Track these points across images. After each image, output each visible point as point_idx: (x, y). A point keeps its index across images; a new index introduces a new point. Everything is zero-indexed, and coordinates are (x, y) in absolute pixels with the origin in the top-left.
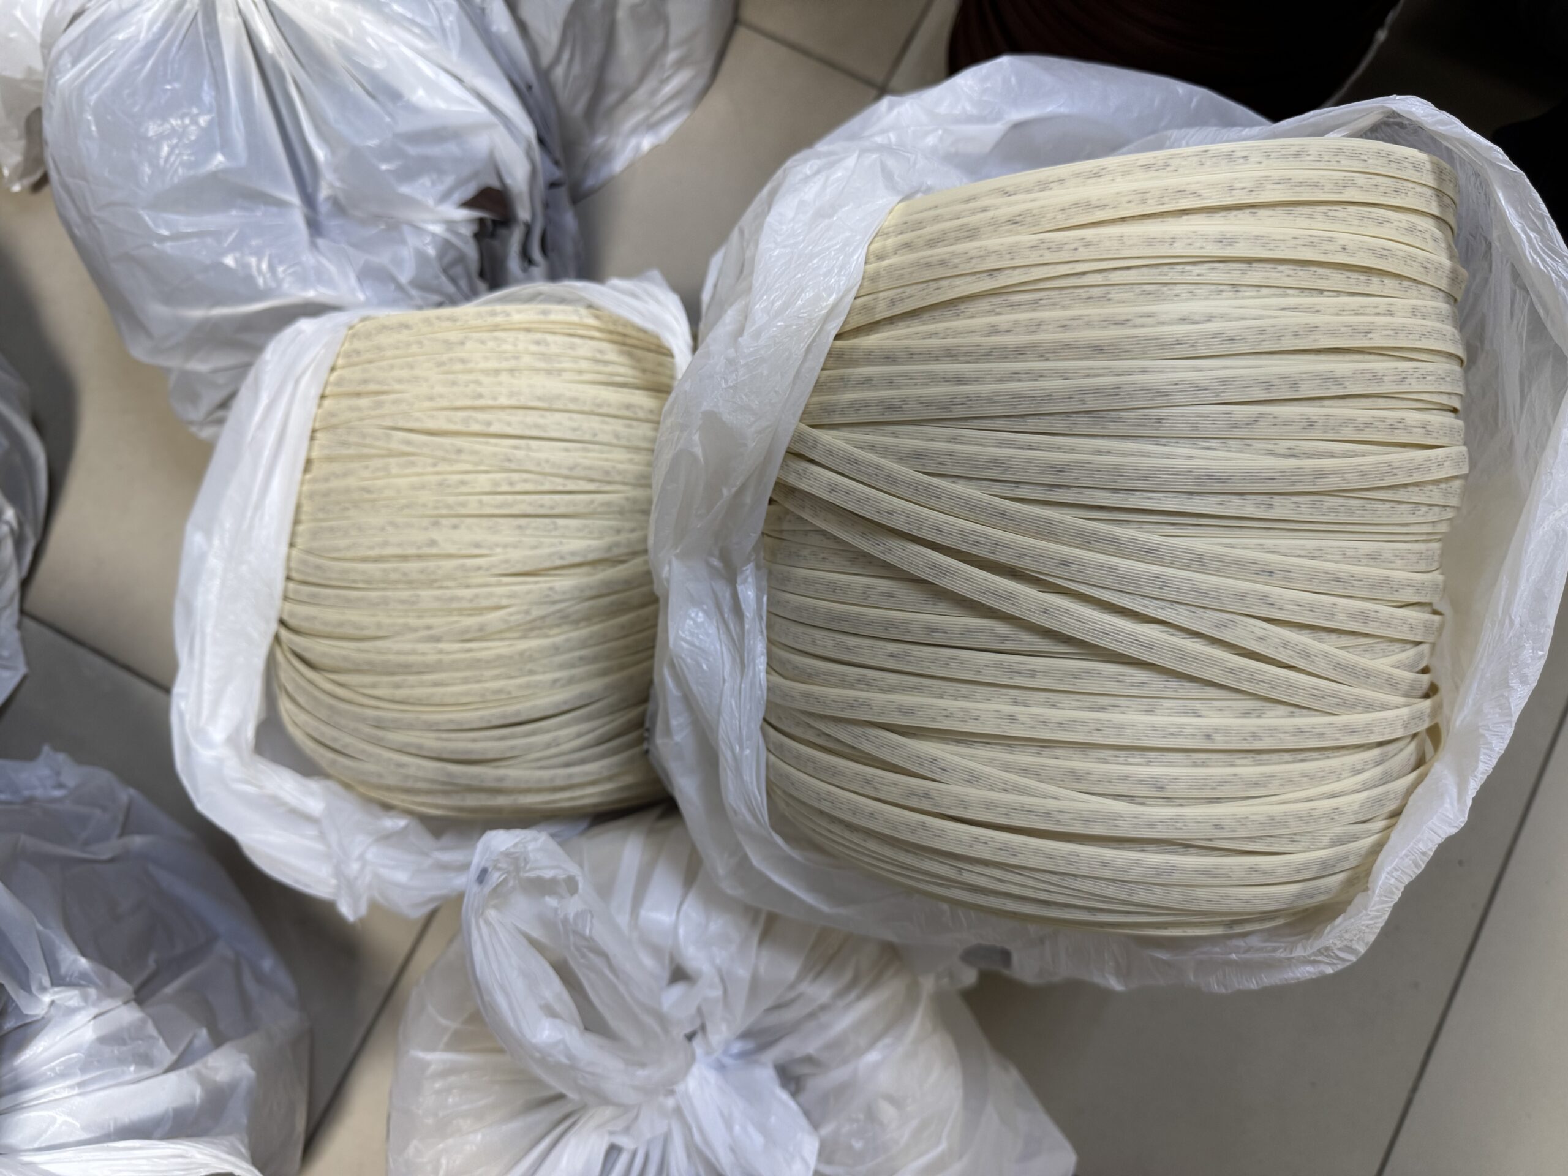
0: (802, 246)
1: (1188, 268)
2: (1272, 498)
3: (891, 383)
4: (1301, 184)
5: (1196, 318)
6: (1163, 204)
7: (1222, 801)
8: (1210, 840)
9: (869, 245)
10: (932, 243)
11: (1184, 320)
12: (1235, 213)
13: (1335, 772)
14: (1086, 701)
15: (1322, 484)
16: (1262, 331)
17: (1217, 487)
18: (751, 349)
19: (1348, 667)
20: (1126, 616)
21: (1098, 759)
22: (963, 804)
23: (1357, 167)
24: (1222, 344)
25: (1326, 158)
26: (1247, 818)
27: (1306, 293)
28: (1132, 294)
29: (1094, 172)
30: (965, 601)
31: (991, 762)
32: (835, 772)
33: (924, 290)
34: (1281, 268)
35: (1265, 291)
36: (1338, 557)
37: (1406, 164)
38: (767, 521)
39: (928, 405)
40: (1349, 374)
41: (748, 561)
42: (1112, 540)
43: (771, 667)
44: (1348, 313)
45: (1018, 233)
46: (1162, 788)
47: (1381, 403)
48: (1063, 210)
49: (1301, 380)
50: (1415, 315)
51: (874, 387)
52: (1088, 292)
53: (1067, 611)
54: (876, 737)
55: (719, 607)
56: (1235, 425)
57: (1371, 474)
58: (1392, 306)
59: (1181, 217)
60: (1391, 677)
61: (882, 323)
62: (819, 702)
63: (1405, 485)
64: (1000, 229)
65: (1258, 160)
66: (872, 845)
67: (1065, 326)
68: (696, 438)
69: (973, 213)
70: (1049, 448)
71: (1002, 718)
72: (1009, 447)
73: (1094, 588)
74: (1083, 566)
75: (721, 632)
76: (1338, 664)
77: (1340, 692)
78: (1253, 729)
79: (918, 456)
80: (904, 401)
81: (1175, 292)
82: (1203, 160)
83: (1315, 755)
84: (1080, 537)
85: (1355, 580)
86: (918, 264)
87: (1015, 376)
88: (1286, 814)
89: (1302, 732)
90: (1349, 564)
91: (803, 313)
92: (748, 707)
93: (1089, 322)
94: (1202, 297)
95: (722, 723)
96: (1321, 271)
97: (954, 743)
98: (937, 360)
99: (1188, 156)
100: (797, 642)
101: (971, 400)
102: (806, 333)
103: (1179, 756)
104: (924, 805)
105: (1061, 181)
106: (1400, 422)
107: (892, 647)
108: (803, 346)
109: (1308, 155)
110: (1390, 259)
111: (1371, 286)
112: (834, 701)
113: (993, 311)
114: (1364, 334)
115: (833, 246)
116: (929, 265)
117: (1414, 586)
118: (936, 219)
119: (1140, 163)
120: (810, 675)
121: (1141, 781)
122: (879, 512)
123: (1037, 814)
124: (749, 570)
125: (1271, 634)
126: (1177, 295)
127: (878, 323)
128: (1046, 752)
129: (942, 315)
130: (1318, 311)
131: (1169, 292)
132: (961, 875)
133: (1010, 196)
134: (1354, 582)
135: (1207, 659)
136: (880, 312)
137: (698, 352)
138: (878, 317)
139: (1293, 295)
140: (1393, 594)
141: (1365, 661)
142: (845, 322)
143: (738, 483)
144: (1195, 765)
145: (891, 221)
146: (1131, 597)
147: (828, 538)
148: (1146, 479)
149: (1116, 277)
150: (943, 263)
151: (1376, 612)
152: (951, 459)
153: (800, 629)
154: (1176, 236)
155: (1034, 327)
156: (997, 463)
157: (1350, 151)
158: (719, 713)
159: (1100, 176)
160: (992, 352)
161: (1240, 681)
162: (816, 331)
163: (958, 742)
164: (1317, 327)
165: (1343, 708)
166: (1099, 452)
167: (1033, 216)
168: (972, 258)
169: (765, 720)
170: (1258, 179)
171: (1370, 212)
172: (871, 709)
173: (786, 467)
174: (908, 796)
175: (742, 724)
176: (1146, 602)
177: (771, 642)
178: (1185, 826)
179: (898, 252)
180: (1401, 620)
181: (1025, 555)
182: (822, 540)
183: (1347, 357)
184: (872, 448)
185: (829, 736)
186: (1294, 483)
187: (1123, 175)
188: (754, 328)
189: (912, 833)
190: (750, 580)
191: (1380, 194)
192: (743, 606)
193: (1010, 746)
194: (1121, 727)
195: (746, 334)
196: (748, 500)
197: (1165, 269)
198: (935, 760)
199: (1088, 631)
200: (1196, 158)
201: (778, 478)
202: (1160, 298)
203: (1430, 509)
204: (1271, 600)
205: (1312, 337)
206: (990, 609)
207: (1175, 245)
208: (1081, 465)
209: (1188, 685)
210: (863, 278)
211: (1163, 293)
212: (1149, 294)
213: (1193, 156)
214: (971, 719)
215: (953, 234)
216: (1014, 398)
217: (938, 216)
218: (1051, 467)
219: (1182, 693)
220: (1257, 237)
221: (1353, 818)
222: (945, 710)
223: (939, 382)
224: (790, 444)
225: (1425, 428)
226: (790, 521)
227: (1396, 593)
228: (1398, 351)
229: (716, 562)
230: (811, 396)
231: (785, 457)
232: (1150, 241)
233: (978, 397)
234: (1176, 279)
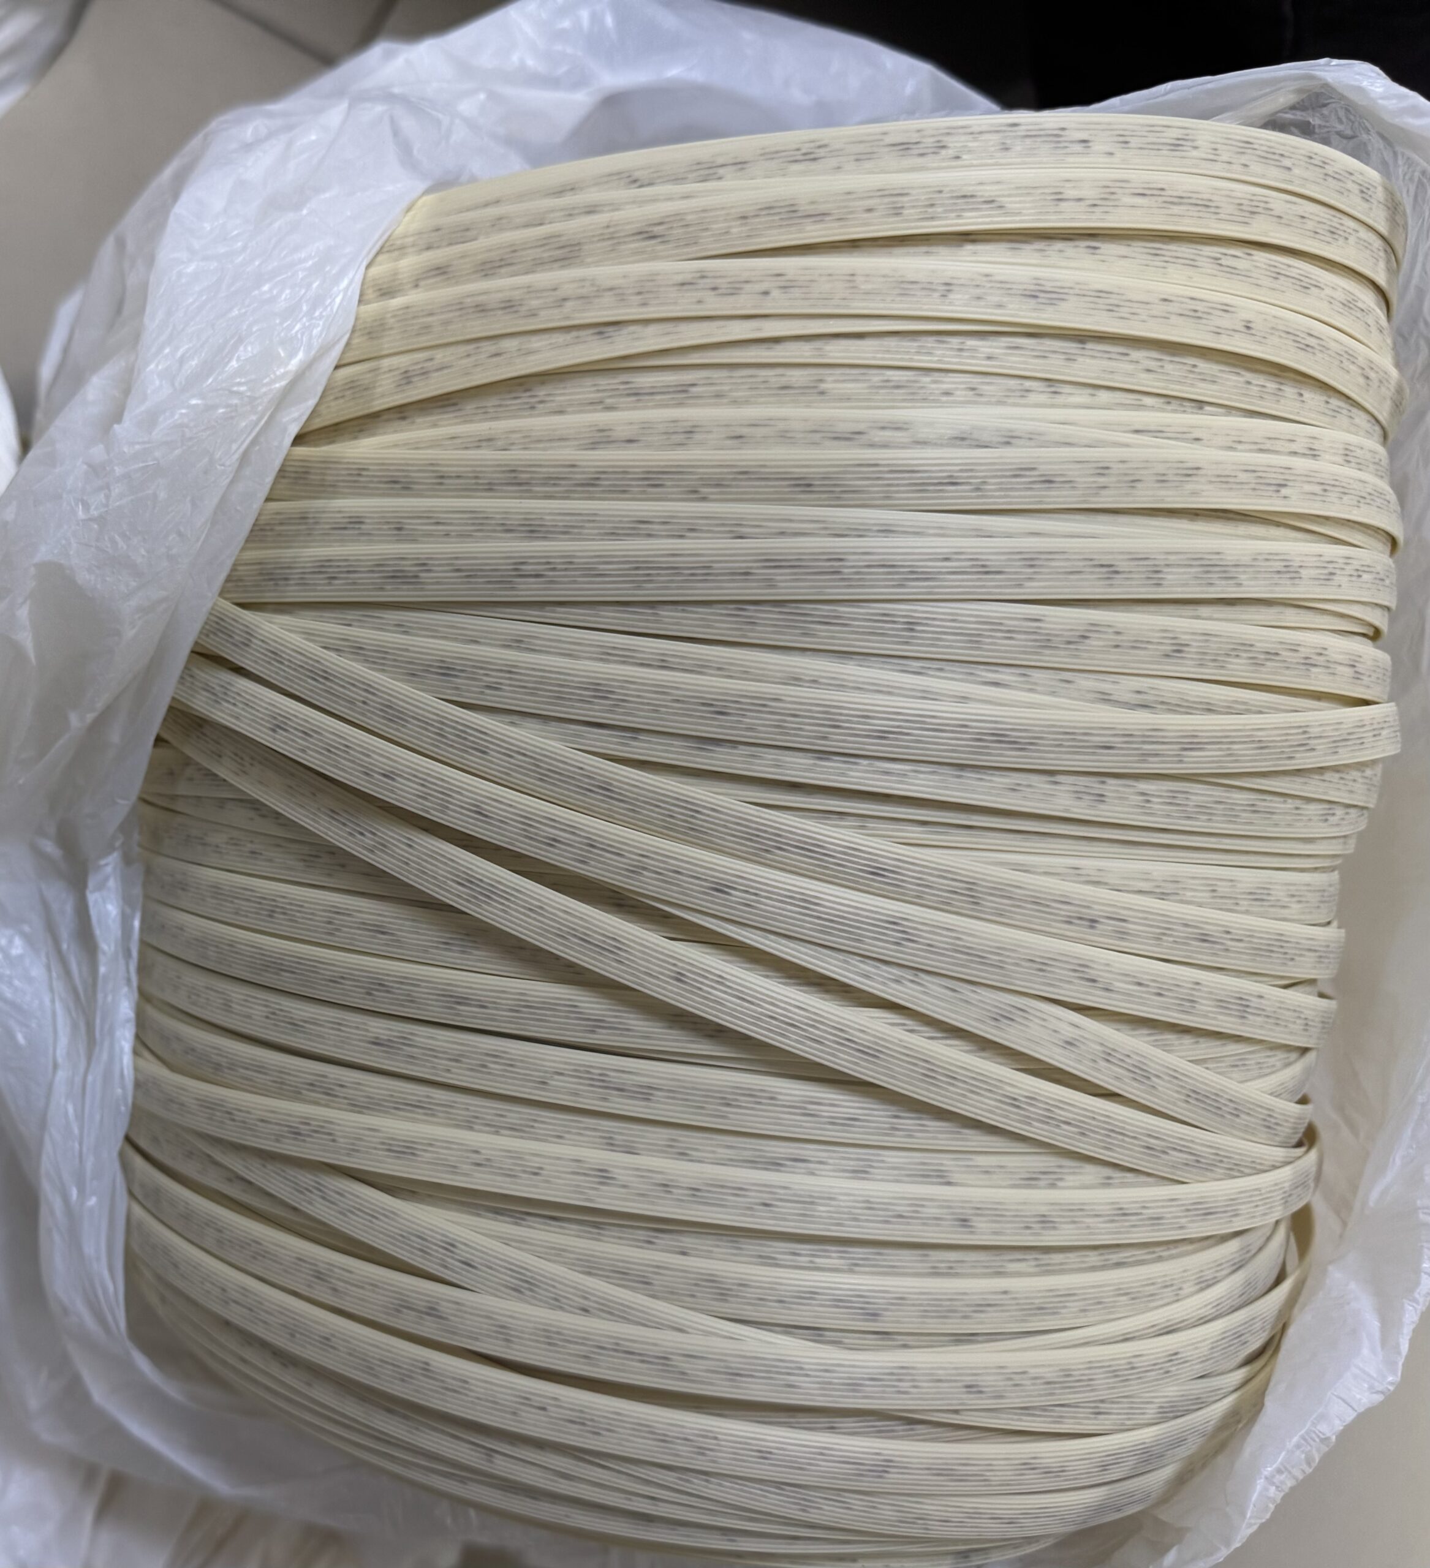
0: (240, 259)
1: (971, 343)
2: (1103, 783)
3: (399, 529)
4: (1180, 200)
5: (985, 437)
6: (932, 218)
7: (980, 1338)
8: (956, 1412)
9: (368, 267)
10: (488, 268)
11: (963, 439)
12: (1059, 245)
13: (1172, 1285)
14: (745, 1149)
15: (1194, 762)
16: (1103, 470)
17: (1011, 758)
18: (137, 447)
19: (1207, 1097)
20: (827, 992)
21: (760, 1257)
22: (504, 1332)
23: (1276, 180)
24: (1031, 489)
25: (1225, 157)
26: (1024, 1373)
27: (1175, 404)
28: (865, 385)
29: (804, 151)
30: (521, 948)
31: (557, 1254)
32: (259, 1251)
33: (468, 356)
34: (1137, 354)
35: (1104, 396)
36: (1204, 896)
37: (1350, 185)
38: (149, 778)
39: (470, 574)
40: (1246, 560)
41: (110, 849)
42: (809, 849)
43: (142, 1043)
44: (1247, 447)
45: (654, 258)
46: (874, 1315)
47: (1291, 616)
48: (744, 218)
49: (1168, 565)
50: (1349, 462)
51: (368, 536)
52: (783, 375)
53: (721, 980)
54: (338, 1193)
55: (51, 928)
56: (1047, 643)
57: (1275, 747)
58: (1315, 441)
59: (961, 246)
60: (1270, 1111)
61: (385, 417)
62: (233, 1120)
63: (1321, 770)
64: (623, 247)
65: (1108, 149)
66: (323, 1395)
67: (740, 437)
68: (23, 613)
69: (570, 215)
70: (701, 668)
71: (585, 1175)
72: (624, 663)
73: (772, 937)
74: (756, 895)
75: (54, 974)
76: (1194, 1092)
77: (1192, 1142)
78: (1043, 1210)
79: (446, 670)
80: (424, 565)
81: (945, 386)
82: (1008, 142)
83: (1140, 1254)
84: (751, 840)
85: (1232, 940)
86: (460, 307)
87: (640, 527)
88: (1091, 1365)
89: (1125, 1215)
90: (1221, 909)
91: (240, 384)
92: (98, 1117)
93: (786, 431)
94: (993, 400)
95: (48, 1146)
96: (1204, 366)
97: (490, 1215)
98: (490, 490)
99: (981, 133)
100: (194, 1004)
101: (554, 569)
102: (244, 424)
103: (906, 1255)
104: (428, 1329)
105: (740, 165)
106: (1321, 654)
107: (379, 1027)
108: (237, 449)
109: (1195, 148)
110: (1320, 355)
111: (1282, 401)
112: (262, 1121)
113: (601, 402)
114: (1274, 488)
115: (301, 261)
116: (481, 309)
117: (1315, 951)
118: (498, 224)
119: (889, 140)
120: (218, 1067)
121: (838, 1302)
122: (367, 774)
123: (643, 1358)
124: (110, 865)
125: (1086, 1036)
126: (947, 393)
127: (375, 416)
128: (664, 1240)
129: (500, 406)
130: (1197, 439)
131: (934, 386)
132: (492, 1462)
133: (641, 186)
134: (1230, 943)
135: (974, 1078)
136: (383, 396)
137: (31, 454)
138: (378, 405)
139: (1152, 408)
140: (1285, 964)
141: (1231, 1085)
142: (313, 412)
143: (100, 705)
144: (936, 1273)
145: (412, 224)
146: (841, 956)
147: (263, 816)
148: (882, 735)
149: (836, 351)
150: (509, 306)
151: (1261, 997)
152: (510, 679)
153: (200, 980)
154: (955, 281)
155: (682, 436)
156: (599, 691)
157: (1264, 148)
158: (43, 1125)
159: (815, 159)
160: (598, 479)
161: (1027, 1120)
162: (263, 422)
163: (497, 1212)
164: (1198, 469)
165: (1194, 1170)
166: (796, 680)
167: (687, 225)
168: (565, 300)
169: (128, 1139)
170: (1105, 184)
171: (1289, 266)
172: (334, 1141)
173: (189, 679)
174: (398, 1311)
175: (85, 1150)
176: (868, 967)
177: (144, 997)
178: (915, 1387)
179: (422, 283)
180: (1295, 1011)
181: (645, 869)
182: (252, 819)
183: (1243, 529)
184: (358, 650)
185: (250, 1183)
186: (1145, 756)
187: (857, 160)
188: (143, 408)
189: (403, 1380)
190: (111, 883)
191: (1308, 233)
192: (97, 932)
193: (596, 1225)
194: (809, 1201)
195: (127, 416)
196: (115, 736)
197: (930, 342)
198: (453, 1246)
199: (759, 1019)
200: (995, 137)
201: (173, 699)
202: (918, 398)
203: (1347, 813)
204: (1092, 974)
205: (1189, 487)
206: (571, 966)
207: (952, 296)
208: (761, 704)
209: (933, 1124)
210: (353, 331)
211: (922, 388)
212: (898, 387)
213: (990, 132)
214: (525, 1172)
215: (529, 251)
216: (637, 568)
217: (500, 219)
218: (704, 704)
219: (920, 1141)
220: (1101, 293)
221: (1199, 1369)
222: (477, 1152)
223: (495, 531)
224: (199, 638)
225: (1354, 666)
226: (191, 779)
227: (1291, 963)
228: (1321, 524)
229: (49, 847)
230: (243, 549)
231: (189, 661)
232: (905, 286)
233: (569, 562)
234: (949, 363)
